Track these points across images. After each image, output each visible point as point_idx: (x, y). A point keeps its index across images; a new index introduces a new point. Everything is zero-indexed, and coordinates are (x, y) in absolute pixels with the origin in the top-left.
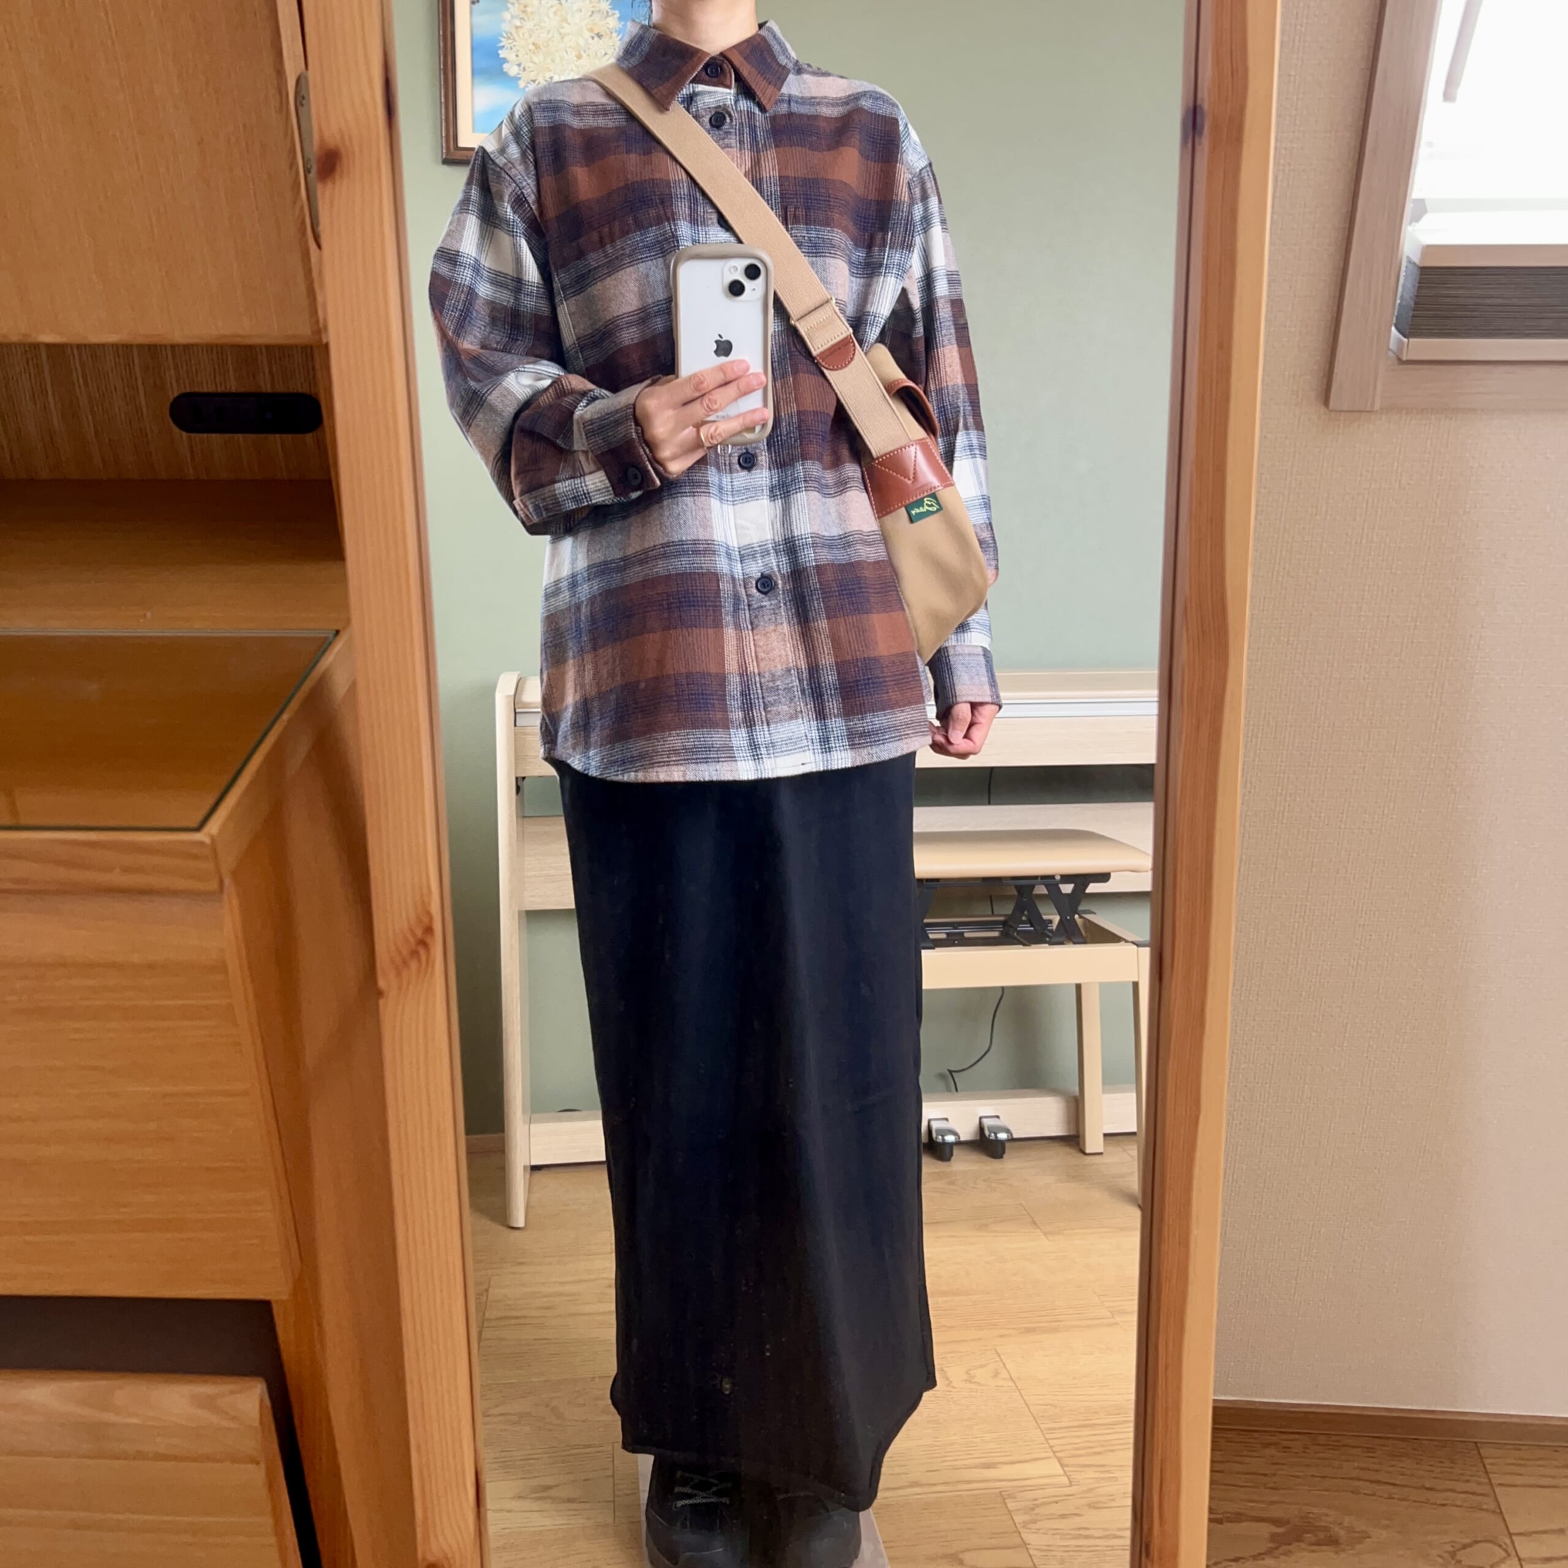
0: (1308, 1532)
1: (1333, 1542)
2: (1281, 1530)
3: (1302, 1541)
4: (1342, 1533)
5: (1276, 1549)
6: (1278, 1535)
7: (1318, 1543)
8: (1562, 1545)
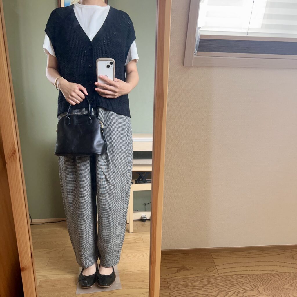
3: (182, 270)
4: (189, 268)
5: (178, 271)
7: (185, 270)
8: (224, 267)
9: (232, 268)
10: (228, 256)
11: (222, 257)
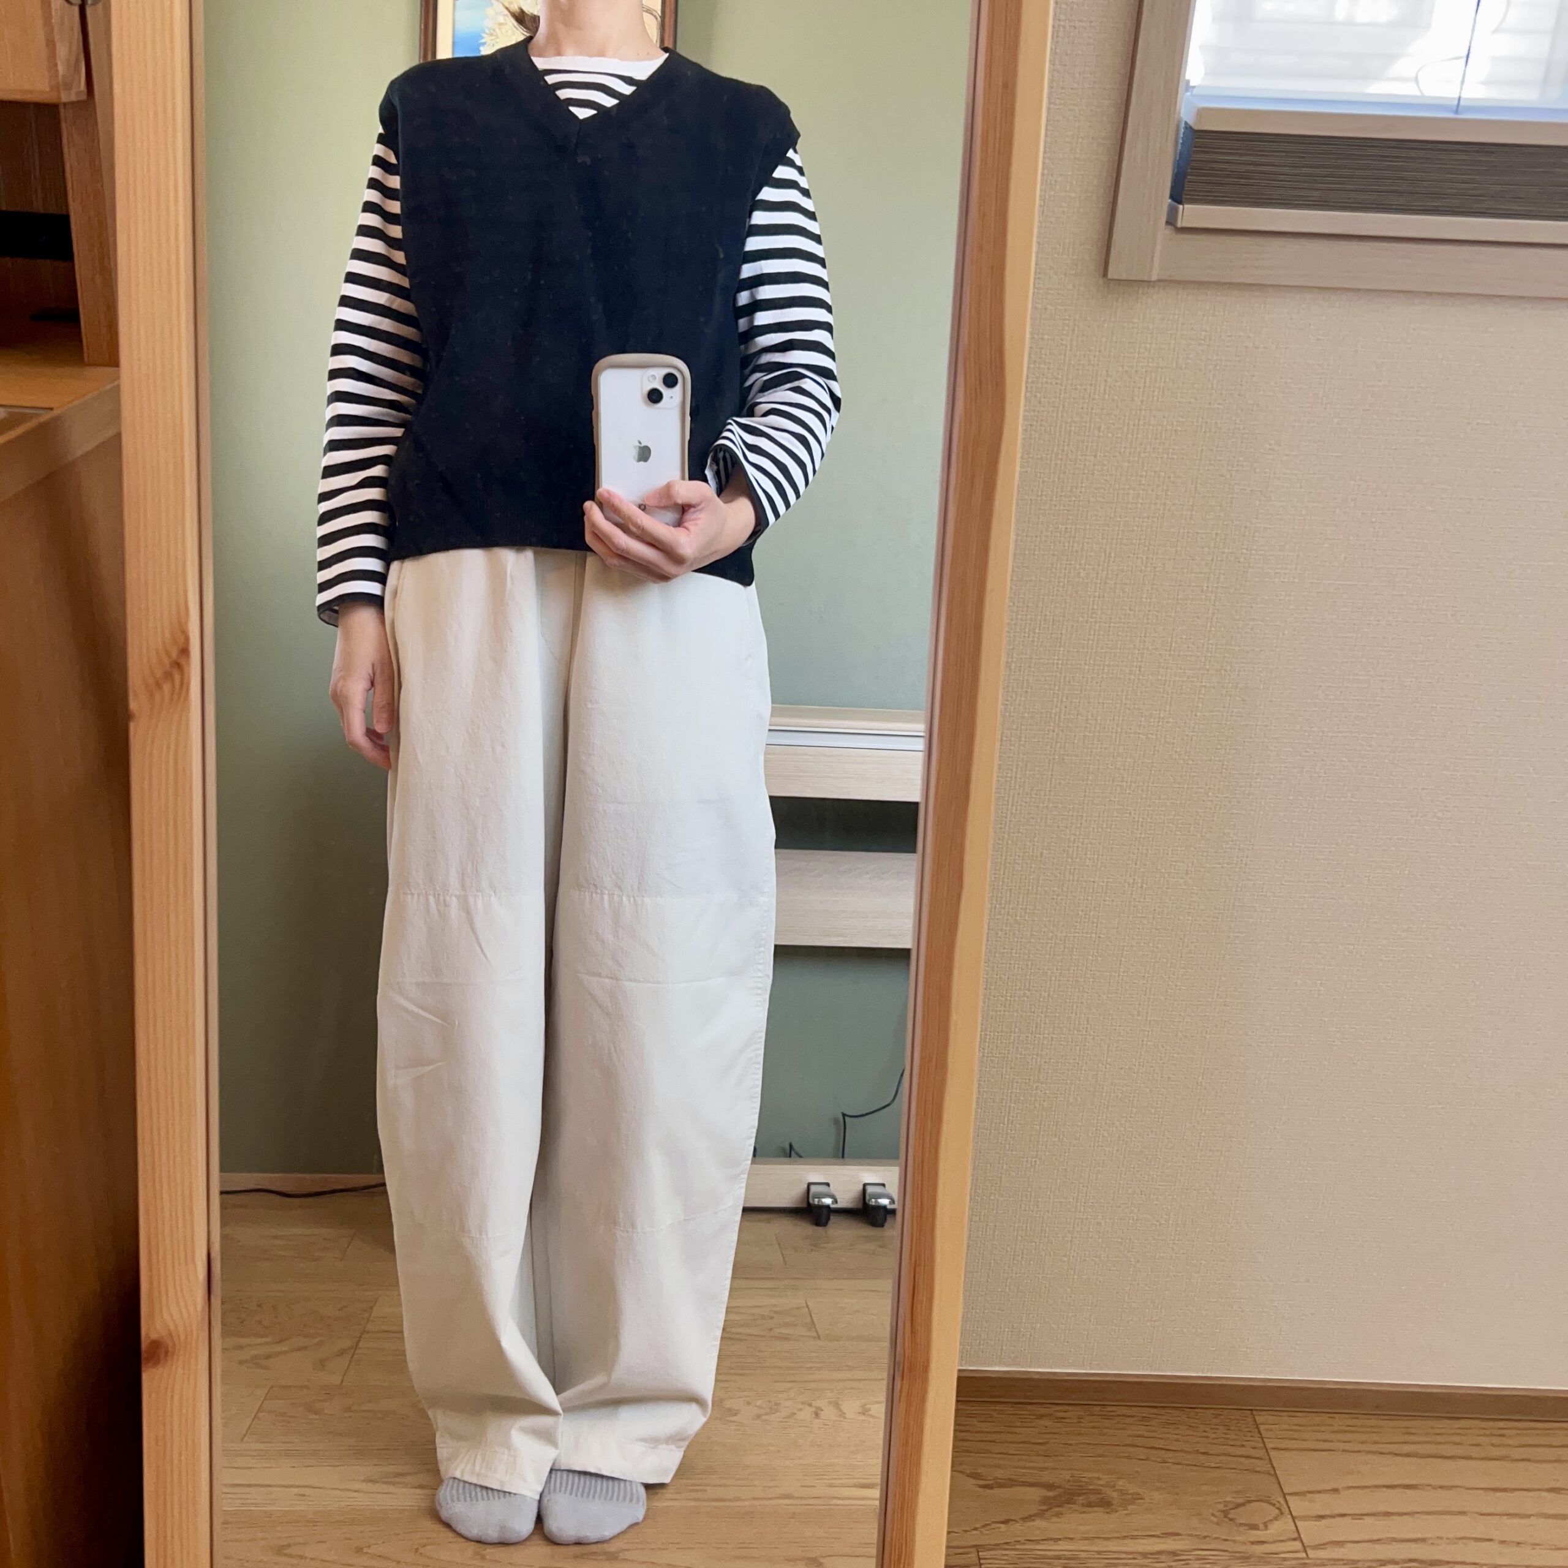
0: (1079, 1495)
1: (1106, 1504)
2: (1051, 1494)
3: (1075, 1503)
4: (1115, 1495)
5: (1047, 1510)
6: (1048, 1498)
7: (1090, 1505)
8: (1338, 1504)
9: (1387, 1514)
10: (1364, 1437)
11: (1327, 1445)
